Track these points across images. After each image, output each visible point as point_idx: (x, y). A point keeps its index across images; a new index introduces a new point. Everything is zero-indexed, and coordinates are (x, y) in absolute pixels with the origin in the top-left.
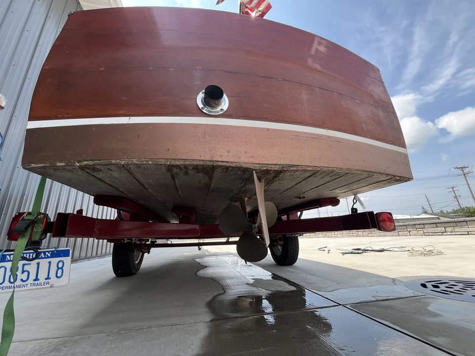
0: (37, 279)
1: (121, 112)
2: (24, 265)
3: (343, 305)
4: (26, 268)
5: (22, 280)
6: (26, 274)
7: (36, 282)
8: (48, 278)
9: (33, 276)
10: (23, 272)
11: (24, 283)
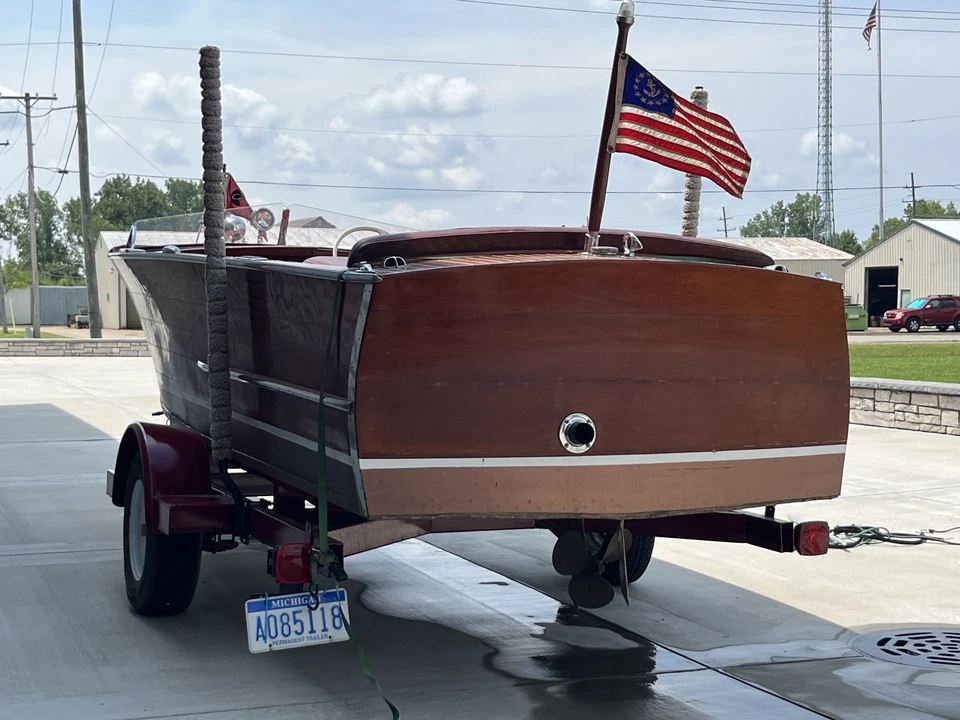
0: (312, 631)
1: (468, 451)
2: (294, 613)
3: (714, 669)
4: (298, 616)
5: (296, 632)
6: (299, 624)
7: (313, 635)
8: (325, 630)
9: (307, 628)
10: (295, 622)
11: (300, 637)
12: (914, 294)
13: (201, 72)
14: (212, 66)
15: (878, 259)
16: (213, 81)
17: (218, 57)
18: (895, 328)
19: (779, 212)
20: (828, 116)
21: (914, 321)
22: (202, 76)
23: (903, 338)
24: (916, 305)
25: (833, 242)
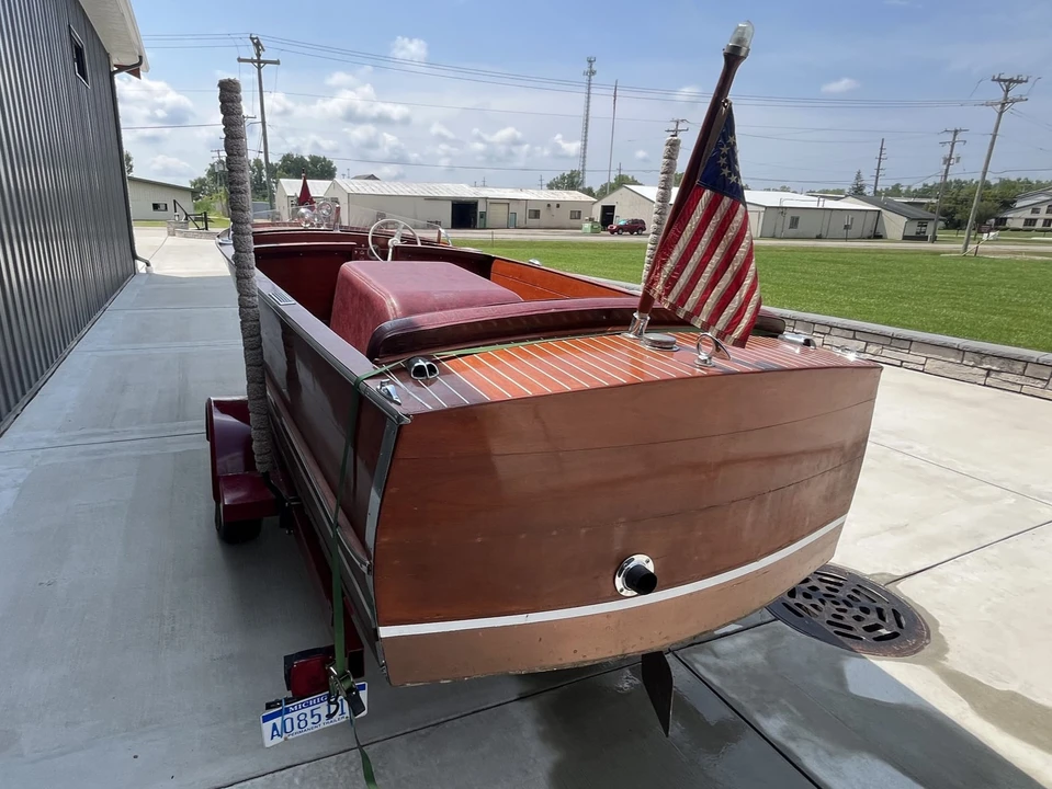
2: (312, 711)
12: (620, 219)
13: (222, 108)
14: (232, 101)
15: (607, 201)
16: (234, 117)
17: (238, 92)
18: (612, 232)
19: (563, 178)
20: (586, 136)
21: (620, 230)
22: (222, 111)
23: (616, 239)
24: (622, 223)
25: (584, 191)
